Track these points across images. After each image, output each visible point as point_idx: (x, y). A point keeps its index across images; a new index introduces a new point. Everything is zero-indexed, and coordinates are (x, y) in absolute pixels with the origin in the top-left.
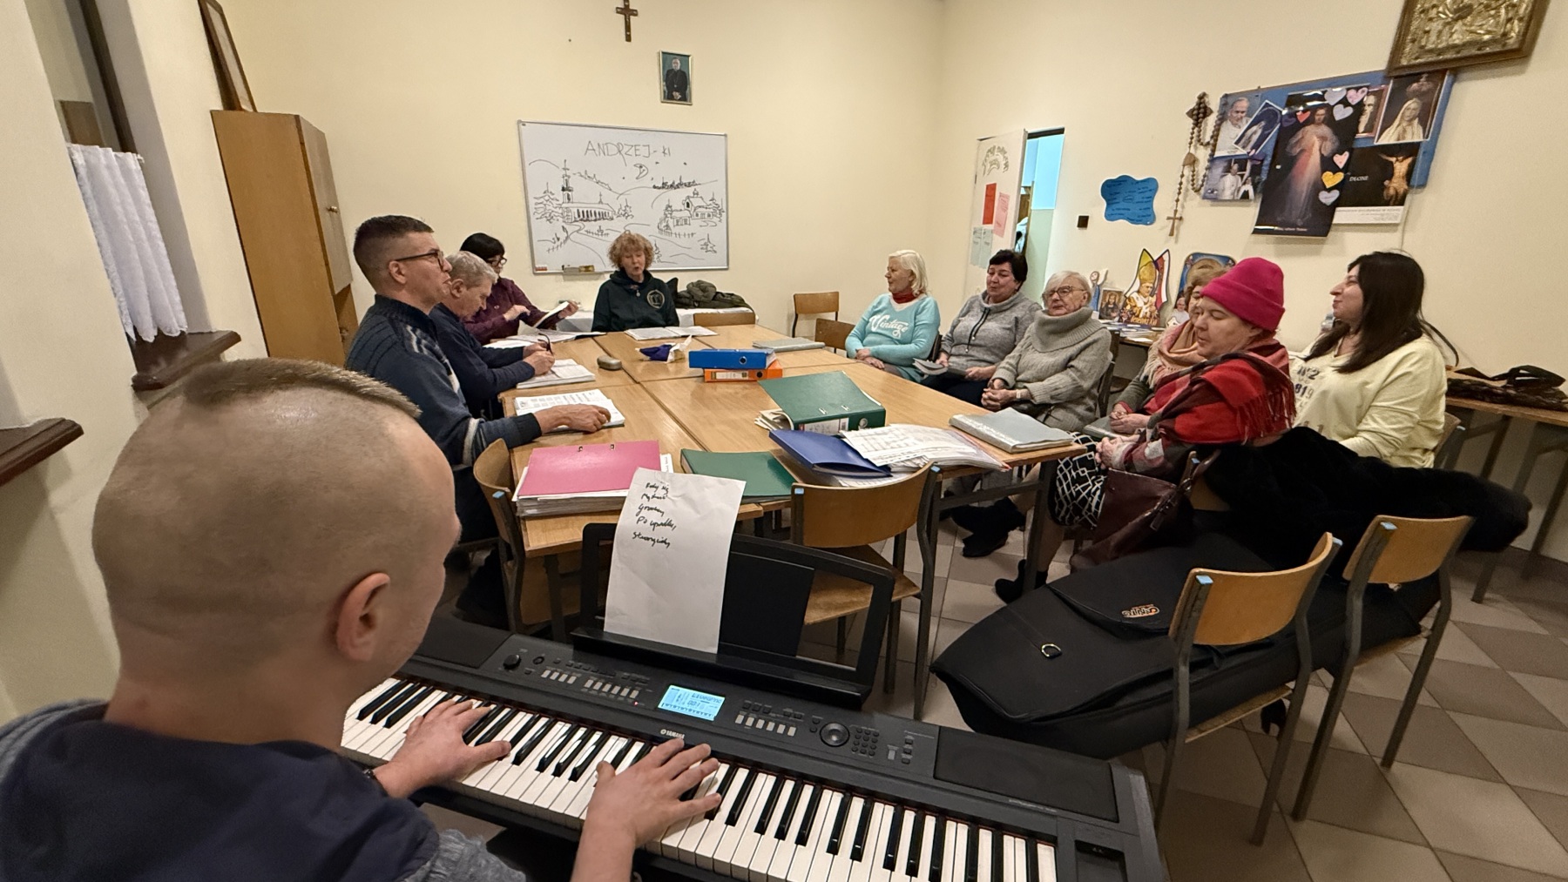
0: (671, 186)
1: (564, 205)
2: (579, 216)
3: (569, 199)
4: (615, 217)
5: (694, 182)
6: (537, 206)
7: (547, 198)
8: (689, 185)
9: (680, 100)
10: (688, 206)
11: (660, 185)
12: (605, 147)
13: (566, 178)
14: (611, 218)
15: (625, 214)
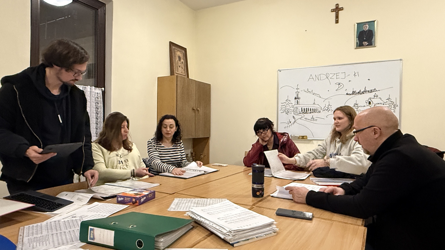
0: (358, 93)
1: (295, 106)
2: (302, 111)
3: (298, 103)
4: (321, 111)
5: (375, 89)
6: (282, 107)
7: (287, 103)
8: (371, 91)
9: (367, 45)
10: (370, 103)
11: (351, 93)
12: (319, 76)
13: (297, 93)
14: (319, 111)
15: (327, 109)
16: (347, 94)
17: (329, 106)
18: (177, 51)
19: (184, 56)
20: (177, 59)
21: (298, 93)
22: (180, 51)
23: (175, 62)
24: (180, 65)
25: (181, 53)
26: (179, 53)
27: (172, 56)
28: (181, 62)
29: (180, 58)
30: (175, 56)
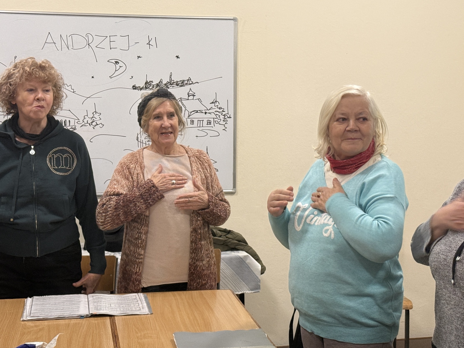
0: (158, 85)
5: (190, 79)
8: (183, 84)
11: (142, 85)
12: (70, 39)
14: (73, 127)
15: (92, 122)
16: (134, 88)
17: (96, 116)
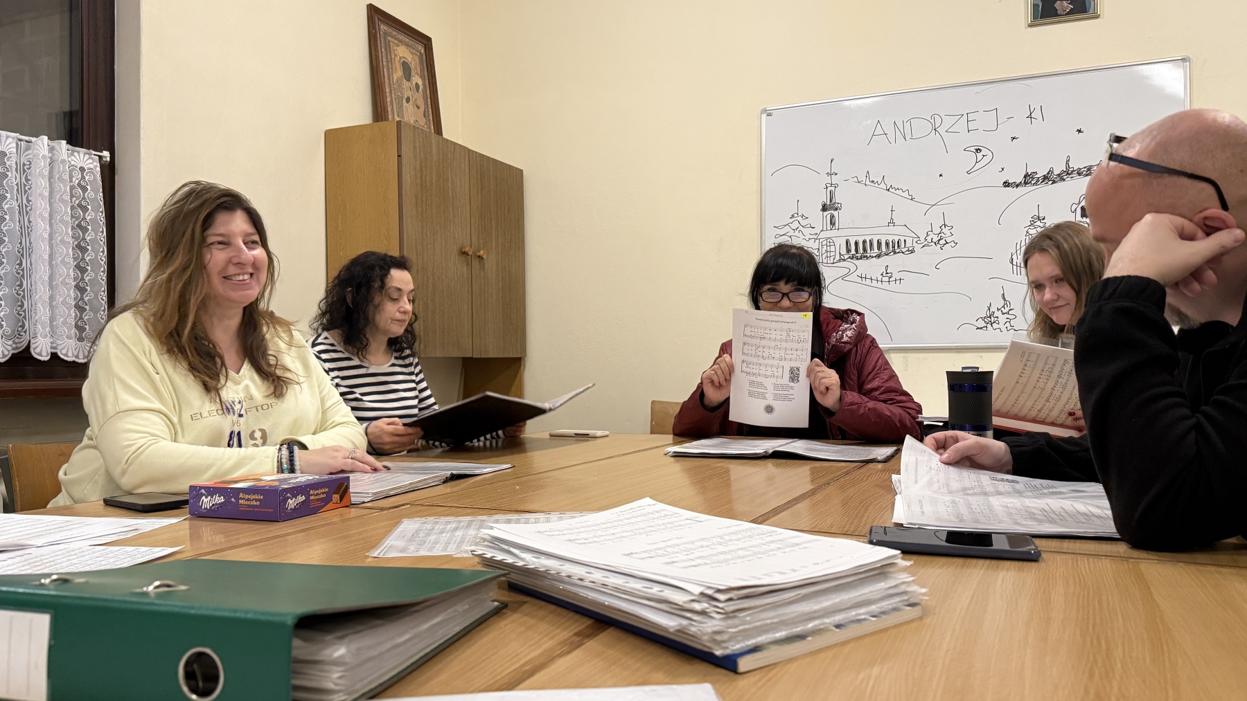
0: (1045, 178)
1: (823, 235)
2: (848, 251)
3: (833, 224)
4: (917, 247)
7: (795, 225)
11: (1020, 179)
12: (907, 125)
13: (829, 189)
14: (910, 249)
15: (939, 240)
16: (1006, 184)
17: (945, 230)
18: (396, 42)
19: (421, 62)
20: (398, 73)
21: (833, 188)
22: (407, 45)
23: (389, 79)
24: (407, 93)
25: (414, 51)
26: (403, 52)
27: (377, 56)
28: (414, 83)
29: (406, 67)
30: (390, 61)
